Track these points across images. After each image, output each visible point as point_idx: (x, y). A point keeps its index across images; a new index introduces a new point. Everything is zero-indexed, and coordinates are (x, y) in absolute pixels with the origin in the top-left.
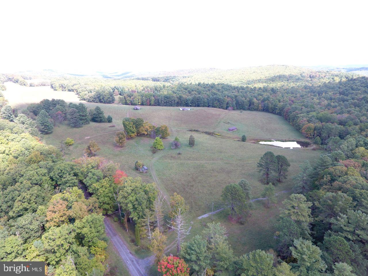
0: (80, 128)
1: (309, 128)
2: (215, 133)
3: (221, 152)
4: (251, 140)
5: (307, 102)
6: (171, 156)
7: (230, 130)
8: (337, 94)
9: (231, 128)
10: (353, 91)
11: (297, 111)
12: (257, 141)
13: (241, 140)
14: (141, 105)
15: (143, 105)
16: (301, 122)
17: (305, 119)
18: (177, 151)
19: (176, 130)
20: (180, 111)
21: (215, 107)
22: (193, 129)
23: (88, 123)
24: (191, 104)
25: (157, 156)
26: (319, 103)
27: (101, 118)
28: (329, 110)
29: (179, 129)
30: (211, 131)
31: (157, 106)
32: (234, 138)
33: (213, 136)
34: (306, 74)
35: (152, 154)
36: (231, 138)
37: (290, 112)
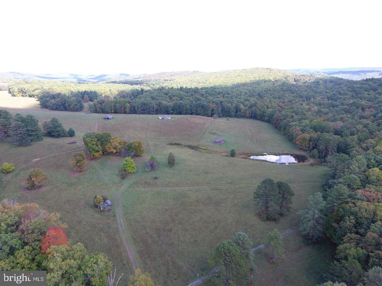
0: (28, 147)
1: (304, 139)
2: (200, 146)
3: (207, 173)
4: (241, 154)
5: (297, 108)
6: (145, 182)
7: (216, 142)
8: (325, 99)
9: (218, 141)
10: (341, 96)
11: (288, 119)
12: (247, 155)
13: (229, 155)
14: (114, 113)
15: (117, 113)
16: (294, 132)
17: (298, 128)
18: (153, 174)
19: (154, 145)
20: (159, 120)
21: (198, 114)
22: (174, 143)
23: (41, 139)
24: (172, 111)
25: (127, 183)
26: (309, 110)
27: (59, 132)
28: (320, 116)
29: (157, 143)
30: (195, 144)
31: (133, 114)
32: (221, 153)
33: (197, 150)
34: (290, 78)
35: (120, 179)
36: (218, 152)
37: (280, 120)
